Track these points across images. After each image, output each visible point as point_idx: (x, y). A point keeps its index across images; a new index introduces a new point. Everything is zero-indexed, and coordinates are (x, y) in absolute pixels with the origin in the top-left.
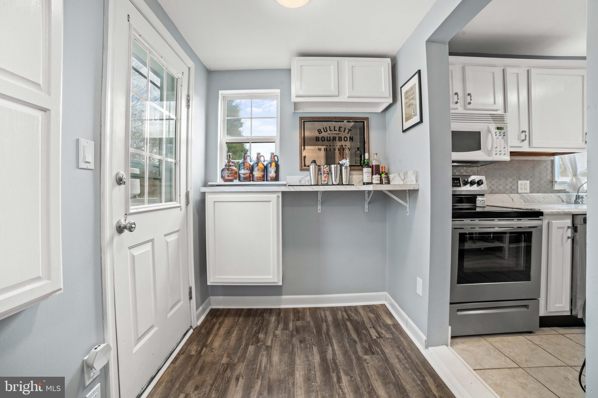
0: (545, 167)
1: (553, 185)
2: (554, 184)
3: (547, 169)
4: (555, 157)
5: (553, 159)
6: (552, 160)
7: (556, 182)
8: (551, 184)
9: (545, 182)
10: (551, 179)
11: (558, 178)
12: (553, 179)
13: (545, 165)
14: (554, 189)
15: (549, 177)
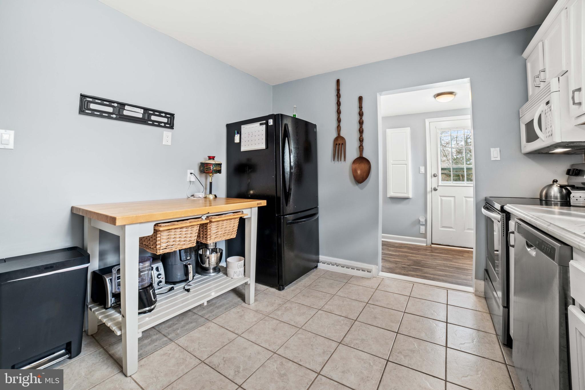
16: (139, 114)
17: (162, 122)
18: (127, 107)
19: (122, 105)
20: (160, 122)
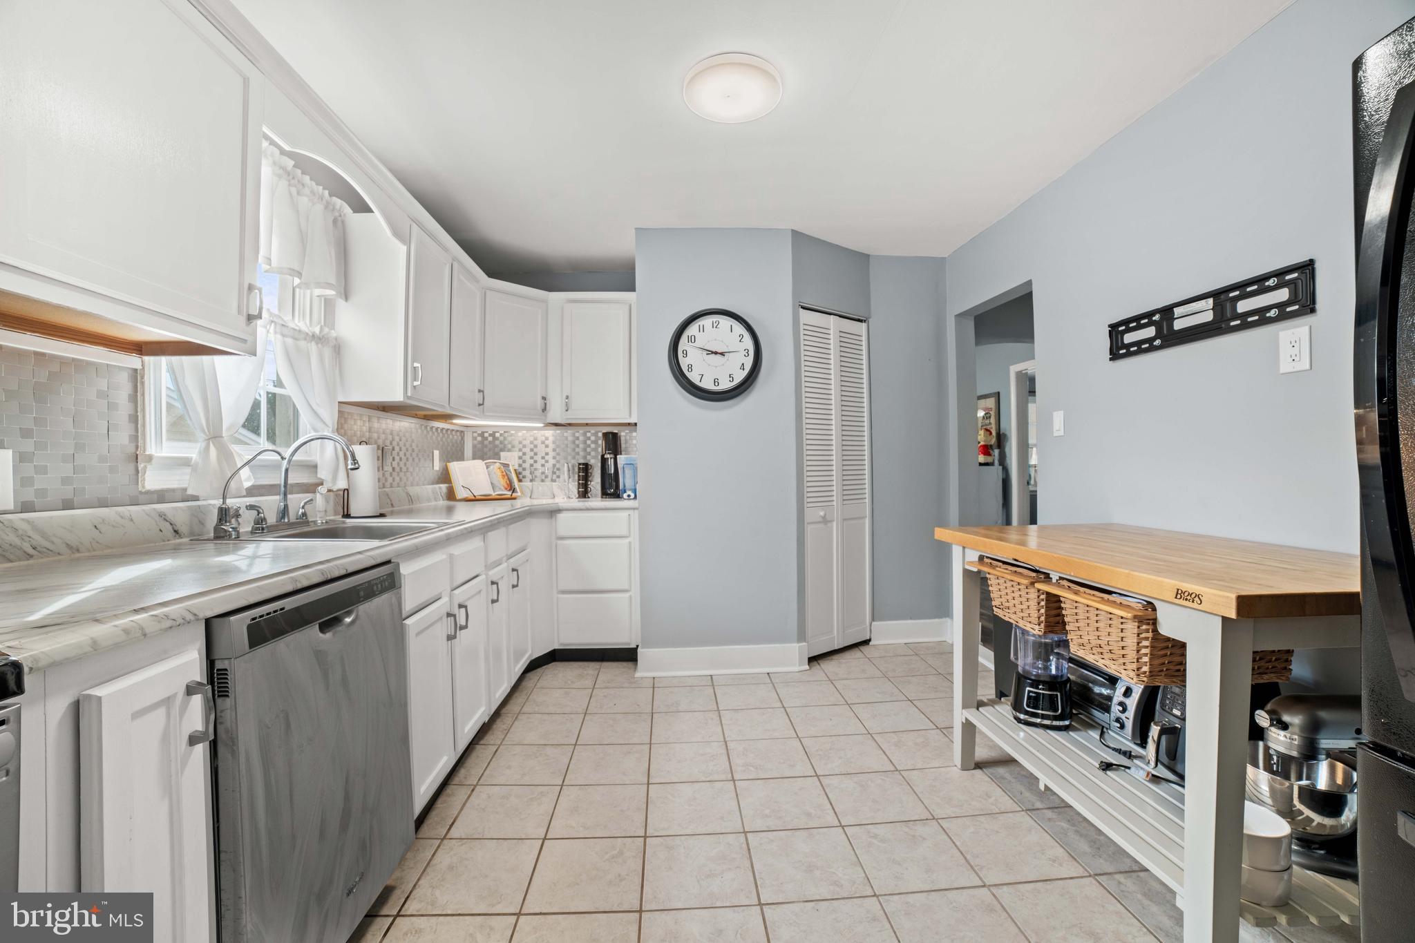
0: (101, 395)
1: (137, 471)
2: (141, 466)
3: (111, 406)
4: (146, 358)
5: (139, 366)
6: (136, 370)
7: (150, 459)
8: (131, 467)
9: (102, 459)
10: (131, 449)
11: (159, 447)
12: (137, 447)
13: (103, 384)
14: (143, 487)
15: (122, 437)
16: (1204, 313)
17: (1269, 308)
18: (1178, 311)
19: (1167, 312)
20: (1262, 311)
